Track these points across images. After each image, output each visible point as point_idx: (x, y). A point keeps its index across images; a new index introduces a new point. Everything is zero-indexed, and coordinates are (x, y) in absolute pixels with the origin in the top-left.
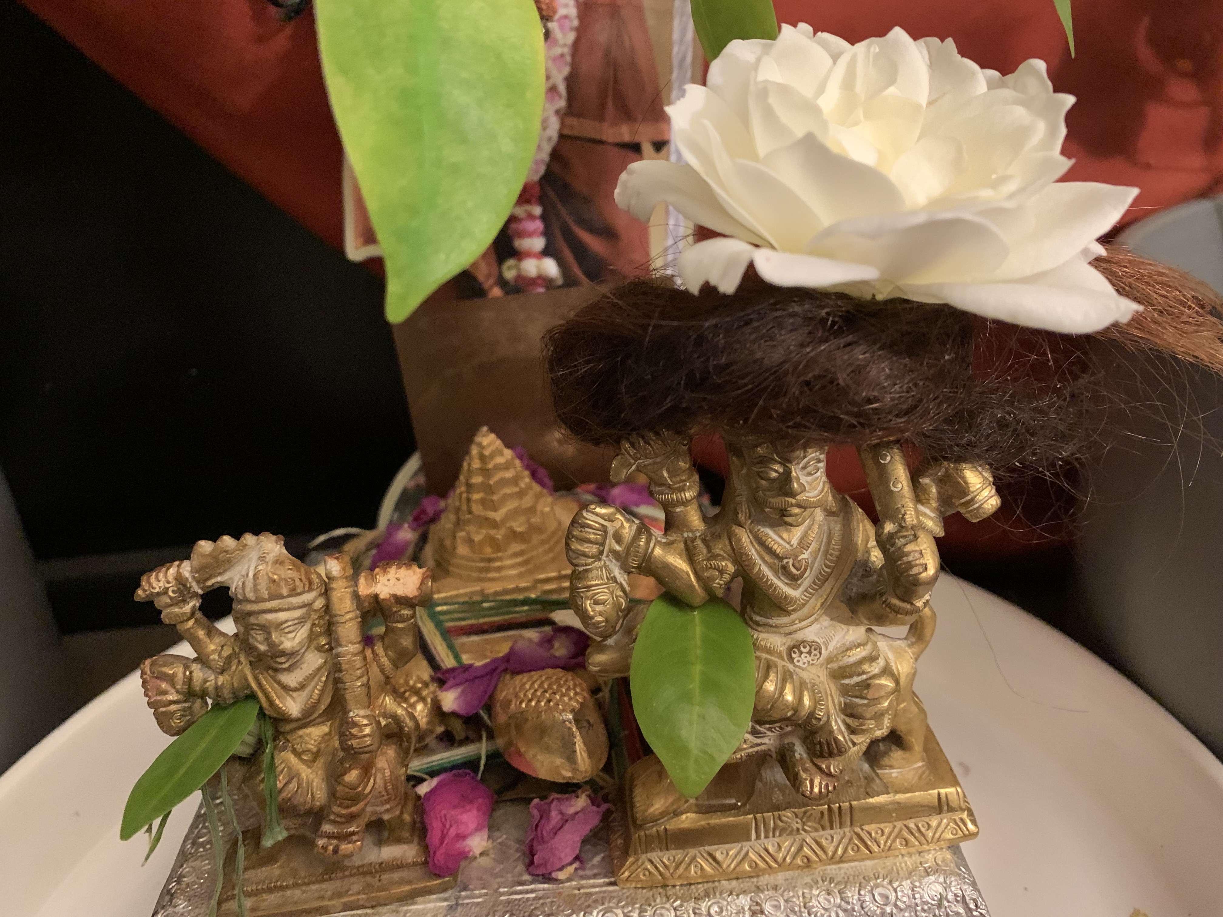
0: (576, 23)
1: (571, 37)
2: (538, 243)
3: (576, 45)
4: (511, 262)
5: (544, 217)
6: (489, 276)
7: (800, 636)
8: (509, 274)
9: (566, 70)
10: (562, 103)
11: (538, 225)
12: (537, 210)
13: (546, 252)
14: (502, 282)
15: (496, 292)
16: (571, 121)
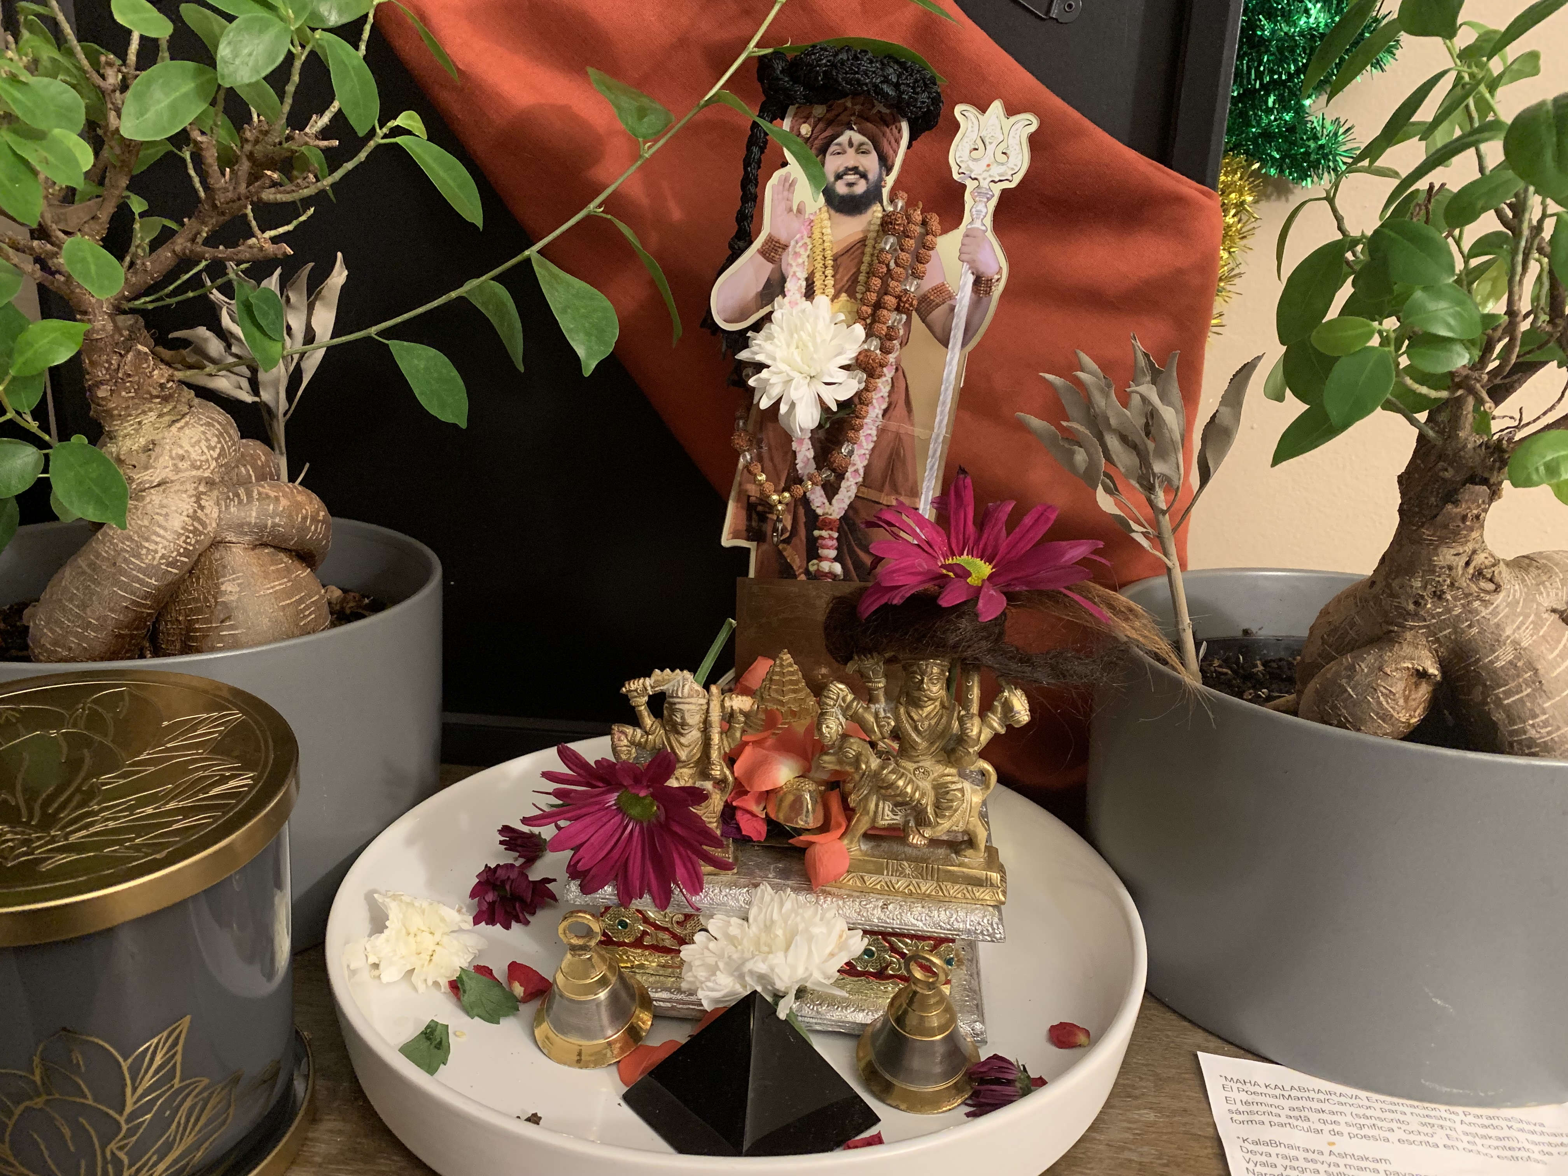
0: (875, 439)
1: (871, 445)
2: (833, 553)
3: (873, 449)
4: (815, 561)
5: (837, 539)
6: (800, 568)
7: (920, 764)
8: (812, 569)
9: (865, 463)
10: (861, 479)
11: (835, 543)
12: (836, 535)
13: (835, 559)
14: (807, 572)
15: (803, 577)
16: (863, 489)
